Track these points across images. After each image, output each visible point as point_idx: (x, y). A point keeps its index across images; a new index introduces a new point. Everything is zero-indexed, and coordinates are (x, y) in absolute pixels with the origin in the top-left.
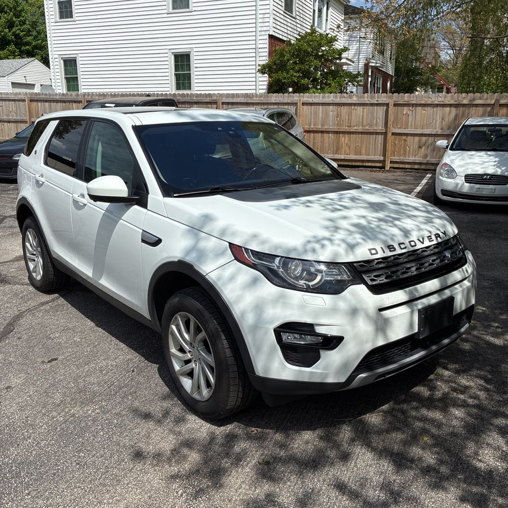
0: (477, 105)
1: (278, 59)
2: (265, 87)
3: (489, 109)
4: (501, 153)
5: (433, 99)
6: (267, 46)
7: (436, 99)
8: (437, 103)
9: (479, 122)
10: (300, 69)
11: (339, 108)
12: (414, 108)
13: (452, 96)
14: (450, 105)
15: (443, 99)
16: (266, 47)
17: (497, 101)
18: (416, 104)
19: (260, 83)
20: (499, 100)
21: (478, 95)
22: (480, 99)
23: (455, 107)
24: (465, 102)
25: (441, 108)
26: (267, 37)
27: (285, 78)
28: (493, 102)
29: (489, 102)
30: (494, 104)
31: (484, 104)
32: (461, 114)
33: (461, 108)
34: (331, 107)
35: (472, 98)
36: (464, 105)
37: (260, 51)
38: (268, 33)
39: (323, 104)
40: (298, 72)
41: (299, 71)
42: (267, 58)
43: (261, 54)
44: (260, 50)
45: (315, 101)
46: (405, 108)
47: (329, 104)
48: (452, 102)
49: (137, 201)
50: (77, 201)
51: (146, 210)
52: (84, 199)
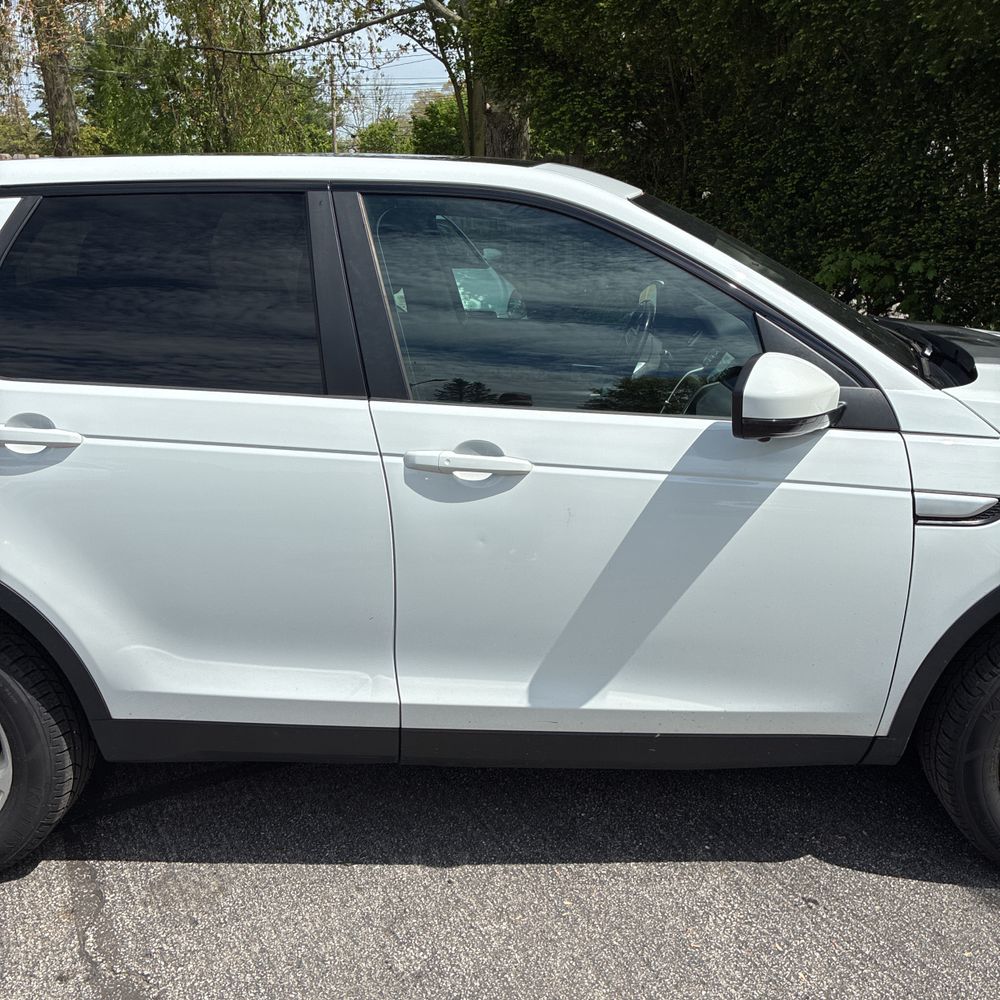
49: (840, 419)
50: (449, 471)
51: (895, 436)
52: (503, 455)
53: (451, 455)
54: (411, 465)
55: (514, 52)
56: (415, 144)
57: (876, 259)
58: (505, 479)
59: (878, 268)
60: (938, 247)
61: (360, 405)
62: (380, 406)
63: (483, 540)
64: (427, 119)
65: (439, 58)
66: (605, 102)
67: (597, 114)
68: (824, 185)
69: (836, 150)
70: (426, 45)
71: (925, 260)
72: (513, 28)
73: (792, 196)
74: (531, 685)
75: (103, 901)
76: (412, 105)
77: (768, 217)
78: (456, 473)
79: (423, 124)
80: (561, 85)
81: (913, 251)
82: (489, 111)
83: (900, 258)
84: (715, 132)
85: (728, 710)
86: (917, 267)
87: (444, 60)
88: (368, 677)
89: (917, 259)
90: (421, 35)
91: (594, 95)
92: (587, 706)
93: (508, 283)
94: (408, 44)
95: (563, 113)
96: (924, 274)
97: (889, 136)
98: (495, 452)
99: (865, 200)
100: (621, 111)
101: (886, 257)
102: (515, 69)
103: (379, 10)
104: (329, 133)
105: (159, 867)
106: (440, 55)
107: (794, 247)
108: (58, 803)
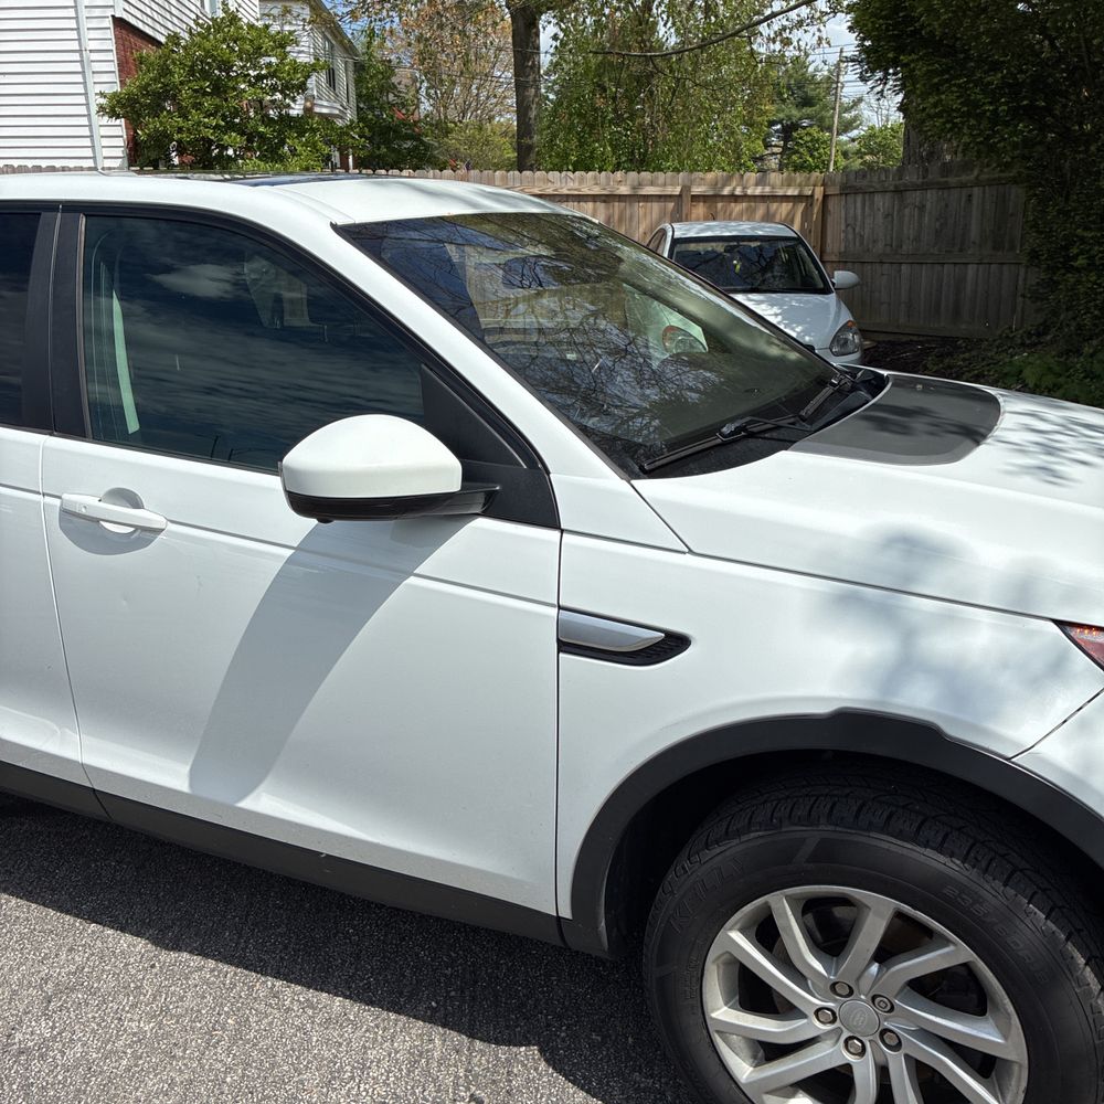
0: (647, 198)
1: (155, 80)
2: (119, 152)
3: (671, 205)
4: (774, 295)
5: (558, 185)
6: (111, 45)
7: (564, 185)
8: (565, 191)
9: (702, 230)
10: (217, 108)
13: (595, 178)
14: (594, 198)
15: (577, 184)
16: (110, 48)
17: (686, 188)
19: (105, 142)
20: (690, 188)
21: (646, 175)
22: (652, 184)
23: (605, 202)
24: (624, 190)
25: (576, 203)
26: (109, 23)
27: (180, 130)
28: (677, 191)
29: (669, 190)
30: (680, 196)
31: (660, 196)
32: (616, 217)
33: (617, 204)
35: (636, 183)
36: (621, 198)
37: (92, 58)
38: (110, 12)
40: (213, 115)
41: (216, 112)
42: (115, 78)
43: (97, 67)
44: (94, 56)
48: (596, 191)
50: (97, 521)
52: (143, 508)
53: (97, 504)
62: (53, 443)
74: (191, 770)
78: (104, 524)
85: (381, 842)
92: (241, 805)
98: (138, 503)
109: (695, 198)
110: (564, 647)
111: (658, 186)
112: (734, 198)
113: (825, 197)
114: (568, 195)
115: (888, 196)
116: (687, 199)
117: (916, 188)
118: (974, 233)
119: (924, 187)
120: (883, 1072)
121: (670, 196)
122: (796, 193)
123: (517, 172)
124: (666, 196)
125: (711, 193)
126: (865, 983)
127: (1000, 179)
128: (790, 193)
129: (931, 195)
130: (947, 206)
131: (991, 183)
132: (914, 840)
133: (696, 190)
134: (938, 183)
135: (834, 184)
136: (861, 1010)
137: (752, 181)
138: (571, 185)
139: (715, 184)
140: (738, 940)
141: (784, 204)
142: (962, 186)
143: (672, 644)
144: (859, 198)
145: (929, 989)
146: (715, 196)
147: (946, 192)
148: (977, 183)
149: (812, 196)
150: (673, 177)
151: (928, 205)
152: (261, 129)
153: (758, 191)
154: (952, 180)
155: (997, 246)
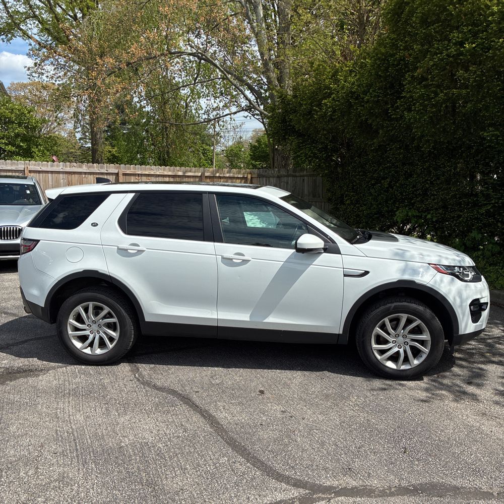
0: (188, 177)
3: (198, 179)
5: (155, 171)
7: (157, 171)
8: (158, 173)
11: (70, 176)
12: (139, 178)
13: (169, 169)
14: (169, 176)
15: (163, 171)
17: (203, 174)
18: (141, 174)
21: (188, 168)
22: (190, 172)
23: (173, 177)
24: (180, 173)
25: (162, 178)
28: (200, 174)
29: (197, 174)
30: (201, 176)
31: (193, 176)
33: (178, 178)
34: (61, 175)
35: (184, 171)
36: (179, 176)
39: (52, 172)
45: (44, 169)
46: (132, 177)
47: (59, 172)
48: (170, 173)
49: (326, 250)
50: (232, 259)
51: (340, 255)
52: (244, 256)
53: (232, 255)
54: (223, 258)
55: (284, 130)
56: (251, 155)
57: (416, 213)
58: (245, 262)
59: (417, 216)
60: (436, 209)
61: (212, 244)
62: (216, 244)
63: (239, 276)
64: (256, 144)
65: (261, 122)
66: (318, 150)
67: (315, 154)
68: (397, 185)
69: (402, 172)
70: (256, 116)
71: (432, 214)
72: (284, 121)
73: (387, 188)
74: (250, 315)
75: (139, 370)
76: (252, 135)
77: (378, 195)
78: (234, 260)
79: (255, 147)
80: (302, 143)
81: (428, 210)
82: (277, 149)
83: (424, 212)
84: (360, 162)
86: (429, 216)
87: (263, 123)
88: (210, 311)
89: (429, 213)
90: (253, 112)
91: (314, 147)
92: (264, 321)
93: (277, 218)
94: (248, 116)
95: (302, 153)
96: (432, 219)
97: (417, 168)
98: (243, 255)
99: (411, 191)
100: (324, 154)
101: (419, 212)
102: (284, 136)
103: (236, 101)
104: (212, 148)
105: (152, 366)
106: (261, 120)
107: (388, 207)
108: (129, 344)
109: (207, 177)
110: (345, 275)
111: (192, 172)
112: (220, 178)
113: (251, 178)
114: (159, 175)
115: (275, 178)
116: (204, 178)
117: (285, 176)
118: (306, 192)
119: (288, 176)
120: (405, 351)
121: (197, 176)
122: (241, 176)
123: (139, 166)
124: (195, 176)
125: (212, 175)
126: (401, 333)
127: (313, 174)
128: (239, 176)
129: (290, 179)
130: (296, 182)
131: (310, 176)
132: (410, 302)
133: (207, 174)
134: (292, 175)
135: (254, 174)
136: (401, 339)
137: (226, 172)
138: (160, 171)
139: (212, 173)
140: (378, 330)
141: (237, 180)
142: (301, 176)
143: (367, 273)
144: (264, 179)
145: (412, 332)
146: (213, 177)
147: (295, 178)
148: (306, 176)
149: (247, 177)
150: (198, 169)
151: (289, 183)
152: (21, 144)
153: (228, 175)
154: (297, 174)
155: (314, 196)
